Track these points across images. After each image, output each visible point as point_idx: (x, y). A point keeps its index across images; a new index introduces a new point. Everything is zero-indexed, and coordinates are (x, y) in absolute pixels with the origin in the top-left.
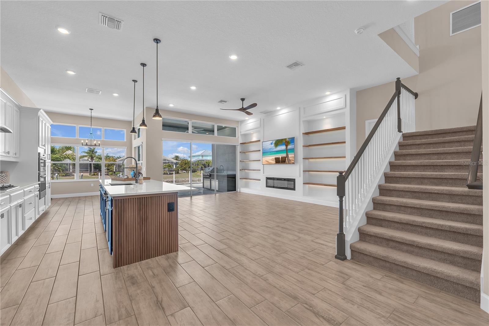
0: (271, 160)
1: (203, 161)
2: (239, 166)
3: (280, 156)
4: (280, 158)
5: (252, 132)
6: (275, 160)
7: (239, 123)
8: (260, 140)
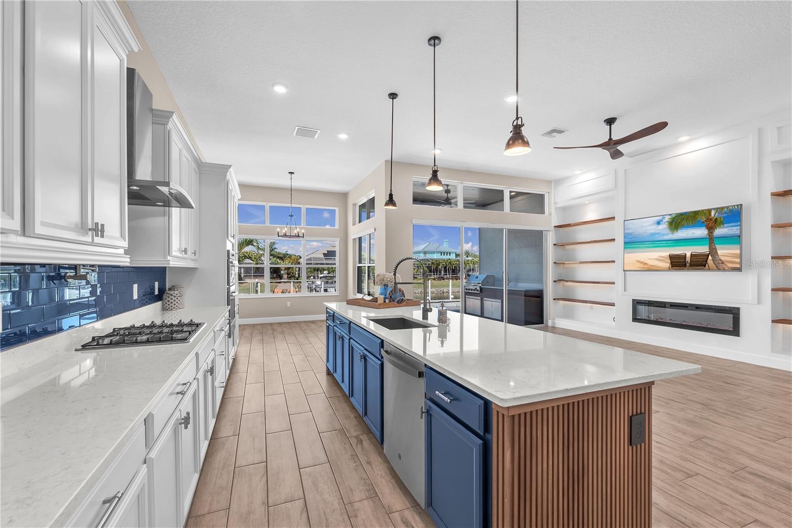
0: (656, 259)
1: (428, 260)
2: (550, 273)
4: (688, 255)
5: (586, 202)
6: (669, 261)
7: (553, 183)
8: (614, 218)
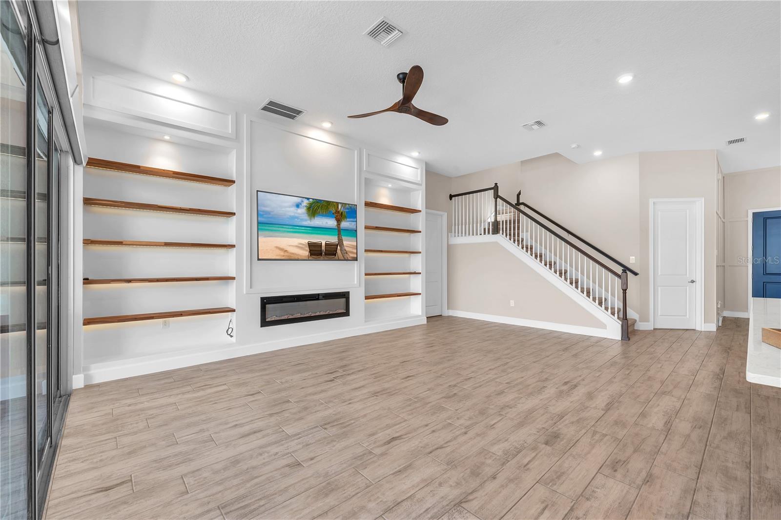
0: (296, 246)
3: (323, 240)
4: (323, 244)
6: (308, 249)
8: (234, 182)
